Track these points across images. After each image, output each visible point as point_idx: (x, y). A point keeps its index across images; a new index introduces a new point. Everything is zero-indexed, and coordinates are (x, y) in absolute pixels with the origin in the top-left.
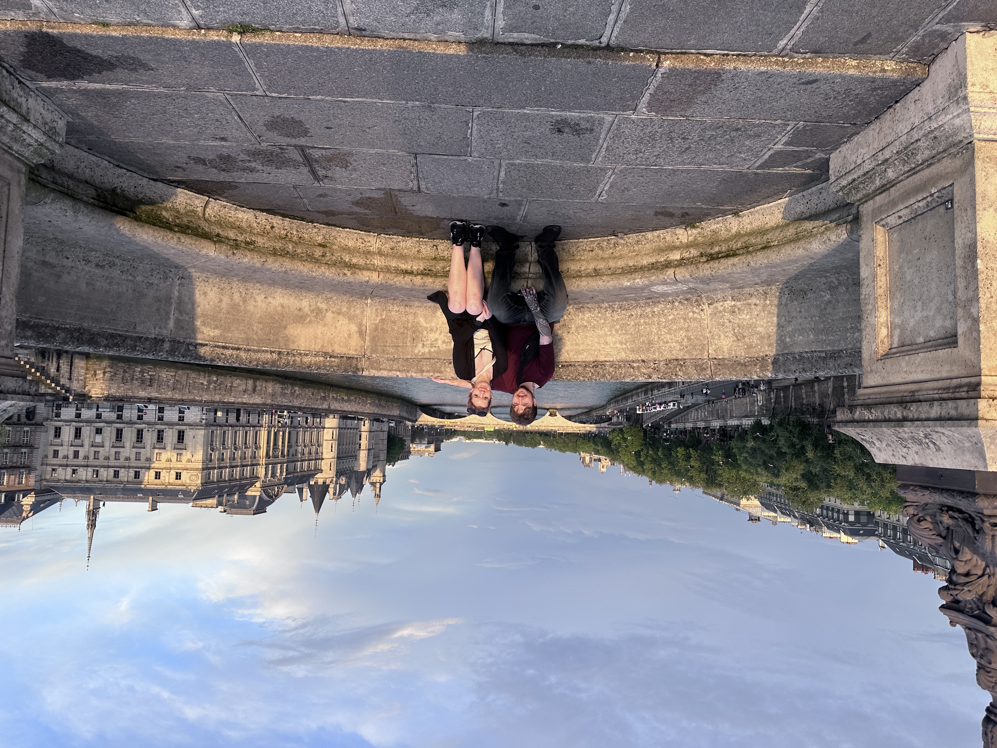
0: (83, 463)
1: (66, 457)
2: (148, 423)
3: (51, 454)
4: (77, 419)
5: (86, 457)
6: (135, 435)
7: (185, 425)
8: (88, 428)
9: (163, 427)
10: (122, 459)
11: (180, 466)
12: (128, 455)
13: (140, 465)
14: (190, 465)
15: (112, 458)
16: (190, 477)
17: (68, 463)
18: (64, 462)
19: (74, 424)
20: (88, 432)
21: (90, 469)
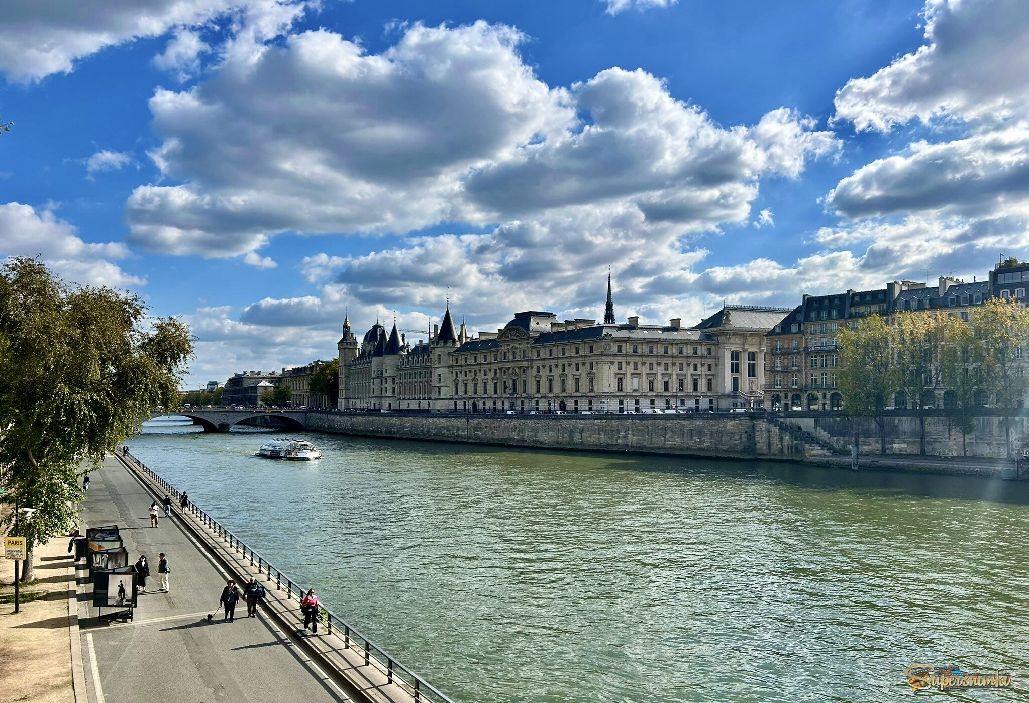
0: (691, 360)
1: (703, 365)
2: (646, 397)
3: (713, 368)
4: (698, 399)
5: (689, 365)
6: (655, 386)
7: (618, 397)
8: (689, 391)
10: (663, 364)
11: (619, 358)
12: (659, 368)
13: (649, 359)
14: (611, 359)
15: (670, 365)
16: (611, 348)
17: (700, 360)
18: (704, 361)
19: (699, 395)
20: (689, 387)
21: (684, 354)
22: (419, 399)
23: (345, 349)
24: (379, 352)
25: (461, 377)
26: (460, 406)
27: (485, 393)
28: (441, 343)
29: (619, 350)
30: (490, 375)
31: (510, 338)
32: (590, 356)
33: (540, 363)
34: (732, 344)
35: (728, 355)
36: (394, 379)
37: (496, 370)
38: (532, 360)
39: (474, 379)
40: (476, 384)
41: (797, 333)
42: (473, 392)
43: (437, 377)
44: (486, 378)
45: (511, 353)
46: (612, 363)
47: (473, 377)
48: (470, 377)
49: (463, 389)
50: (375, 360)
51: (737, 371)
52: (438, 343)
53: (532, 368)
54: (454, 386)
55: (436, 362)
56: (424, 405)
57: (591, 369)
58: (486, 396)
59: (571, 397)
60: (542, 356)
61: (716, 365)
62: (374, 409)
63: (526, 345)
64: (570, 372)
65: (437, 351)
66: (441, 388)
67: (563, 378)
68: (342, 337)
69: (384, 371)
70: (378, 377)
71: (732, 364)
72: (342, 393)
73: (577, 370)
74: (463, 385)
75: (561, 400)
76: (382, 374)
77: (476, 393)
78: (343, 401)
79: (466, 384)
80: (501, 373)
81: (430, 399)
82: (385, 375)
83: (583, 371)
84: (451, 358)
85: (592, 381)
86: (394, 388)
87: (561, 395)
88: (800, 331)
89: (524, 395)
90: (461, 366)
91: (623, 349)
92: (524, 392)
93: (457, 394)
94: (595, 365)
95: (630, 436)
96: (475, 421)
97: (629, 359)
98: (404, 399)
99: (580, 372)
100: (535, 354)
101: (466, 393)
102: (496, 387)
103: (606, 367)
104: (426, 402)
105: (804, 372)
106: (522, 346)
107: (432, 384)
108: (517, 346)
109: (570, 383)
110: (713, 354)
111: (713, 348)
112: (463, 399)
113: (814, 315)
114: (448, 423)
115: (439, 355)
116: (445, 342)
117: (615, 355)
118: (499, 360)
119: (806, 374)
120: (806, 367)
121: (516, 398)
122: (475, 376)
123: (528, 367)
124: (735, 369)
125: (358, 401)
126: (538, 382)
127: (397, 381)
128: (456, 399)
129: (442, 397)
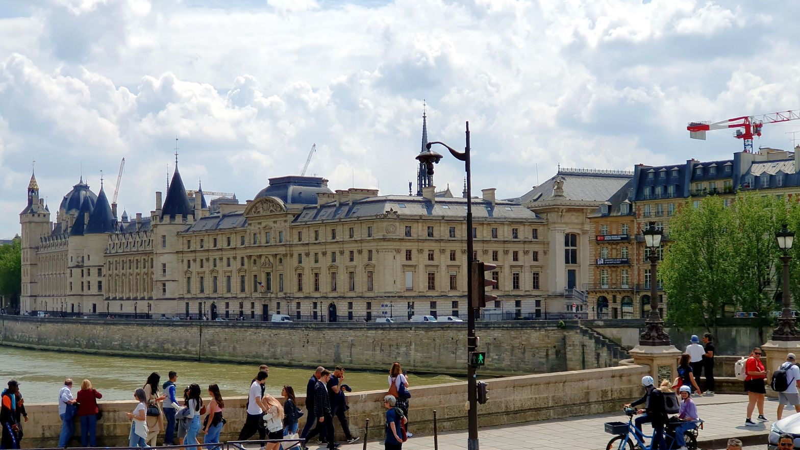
0: (509, 245)
1: (526, 253)
3: (540, 257)
4: (519, 299)
5: (506, 252)
7: (406, 297)
8: (507, 289)
9: (430, 293)
11: (408, 244)
14: (396, 245)
16: (396, 230)
17: (522, 246)
18: (527, 247)
19: (521, 294)
20: (507, 284)
21: (500, 238)
22: (135, 299)
23: (30, 222)
24: (78, 229)
25: (195, 267)
26: (194, 309)
27: (229, 291)
28: (167, 219)
29: (408, 233)
30: (235, 265)
31: (262, 213)
32: (369, 241)
33: (302, 250)
34: (566, 223)
35: (560, 239)
36: (100, 270)
37: (243, 258)
38: (291, 246)
39: (213, 271)
40: (215, 278)
41: (628, 215)
42: (211, 290)
43: (160, 268)
44: (229, 269)
45: (263, 235)
46: (398, 251)
47: (212, 267)
48: (208, 266)
49: (198, 285)
50: (74, 241)
51: (574, 261)
52: (162, 218)
53: (292, 255)
54: (185, 280)
55: (160, 246)
56: (142, 307)
57: (370, 259)
58: (229, 295)
59: (344, 298)
60: (305, 240)
61: (545, 253)
62: (73, 314)
63: (283, 224)
64: (342, 262)
65: (161, 230)
66: (167, 284)
67: (333, 270)
68: (26, 204)
69: (86, 258)
70: (78, 266)
71: (567, 251)
72: (26, 289)
73: (352, 260)
74: (199, 279)
75: (330, 302)
76: (83, 261)
77: (215, 291)
78: (28, 300)
79: (202, 278)
80: (249, 263)
81: (150, 299)
82: (86, 263)
83: (360, 261)
84: (181, 239)
85: (370, 275)
86: (100, 282)
87: (331, 295)
88: (631, 212)
89: (281, 295)
90: (195, 251)
91: (413, 231)
92: (281, 290)
93: (189, 292)
94: (374, 252)
95: (412, 352)
96: (211, 331)
97: (421, 245)
98: (115, 299)
99: (355, 263)
100: (296, 236)
101: (202, 291)
102: (243, 282)
103: (390, 256)
104: (145, 302)
105: (636, 267)
106: (277, 225)
107: (155, 277)
108: (271, 224)
109: (343, 279)
110: (540, 238)
111: (540, 230)
112: (197, 299)
113: (647, 191)
114: (174, 334)
115: (164, 237)
116: (173, 217)
117: (401, 240)
118: (246, 244)
119: (639, 270)
120: (638, 260)
121: (270, 299)
122: (215, 266)
123: (285, 255)
124: (571, 257)
125: (49, 300)
126: (300, 275)
127: (104, 271)
128: (188, 299)
129: (168, 295)
